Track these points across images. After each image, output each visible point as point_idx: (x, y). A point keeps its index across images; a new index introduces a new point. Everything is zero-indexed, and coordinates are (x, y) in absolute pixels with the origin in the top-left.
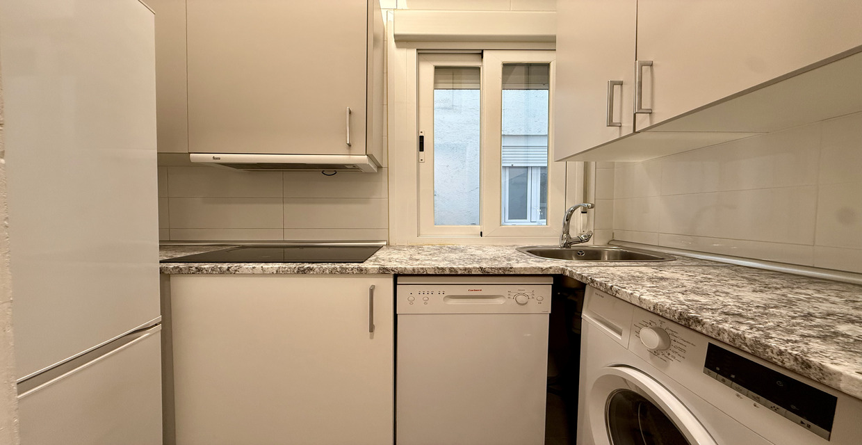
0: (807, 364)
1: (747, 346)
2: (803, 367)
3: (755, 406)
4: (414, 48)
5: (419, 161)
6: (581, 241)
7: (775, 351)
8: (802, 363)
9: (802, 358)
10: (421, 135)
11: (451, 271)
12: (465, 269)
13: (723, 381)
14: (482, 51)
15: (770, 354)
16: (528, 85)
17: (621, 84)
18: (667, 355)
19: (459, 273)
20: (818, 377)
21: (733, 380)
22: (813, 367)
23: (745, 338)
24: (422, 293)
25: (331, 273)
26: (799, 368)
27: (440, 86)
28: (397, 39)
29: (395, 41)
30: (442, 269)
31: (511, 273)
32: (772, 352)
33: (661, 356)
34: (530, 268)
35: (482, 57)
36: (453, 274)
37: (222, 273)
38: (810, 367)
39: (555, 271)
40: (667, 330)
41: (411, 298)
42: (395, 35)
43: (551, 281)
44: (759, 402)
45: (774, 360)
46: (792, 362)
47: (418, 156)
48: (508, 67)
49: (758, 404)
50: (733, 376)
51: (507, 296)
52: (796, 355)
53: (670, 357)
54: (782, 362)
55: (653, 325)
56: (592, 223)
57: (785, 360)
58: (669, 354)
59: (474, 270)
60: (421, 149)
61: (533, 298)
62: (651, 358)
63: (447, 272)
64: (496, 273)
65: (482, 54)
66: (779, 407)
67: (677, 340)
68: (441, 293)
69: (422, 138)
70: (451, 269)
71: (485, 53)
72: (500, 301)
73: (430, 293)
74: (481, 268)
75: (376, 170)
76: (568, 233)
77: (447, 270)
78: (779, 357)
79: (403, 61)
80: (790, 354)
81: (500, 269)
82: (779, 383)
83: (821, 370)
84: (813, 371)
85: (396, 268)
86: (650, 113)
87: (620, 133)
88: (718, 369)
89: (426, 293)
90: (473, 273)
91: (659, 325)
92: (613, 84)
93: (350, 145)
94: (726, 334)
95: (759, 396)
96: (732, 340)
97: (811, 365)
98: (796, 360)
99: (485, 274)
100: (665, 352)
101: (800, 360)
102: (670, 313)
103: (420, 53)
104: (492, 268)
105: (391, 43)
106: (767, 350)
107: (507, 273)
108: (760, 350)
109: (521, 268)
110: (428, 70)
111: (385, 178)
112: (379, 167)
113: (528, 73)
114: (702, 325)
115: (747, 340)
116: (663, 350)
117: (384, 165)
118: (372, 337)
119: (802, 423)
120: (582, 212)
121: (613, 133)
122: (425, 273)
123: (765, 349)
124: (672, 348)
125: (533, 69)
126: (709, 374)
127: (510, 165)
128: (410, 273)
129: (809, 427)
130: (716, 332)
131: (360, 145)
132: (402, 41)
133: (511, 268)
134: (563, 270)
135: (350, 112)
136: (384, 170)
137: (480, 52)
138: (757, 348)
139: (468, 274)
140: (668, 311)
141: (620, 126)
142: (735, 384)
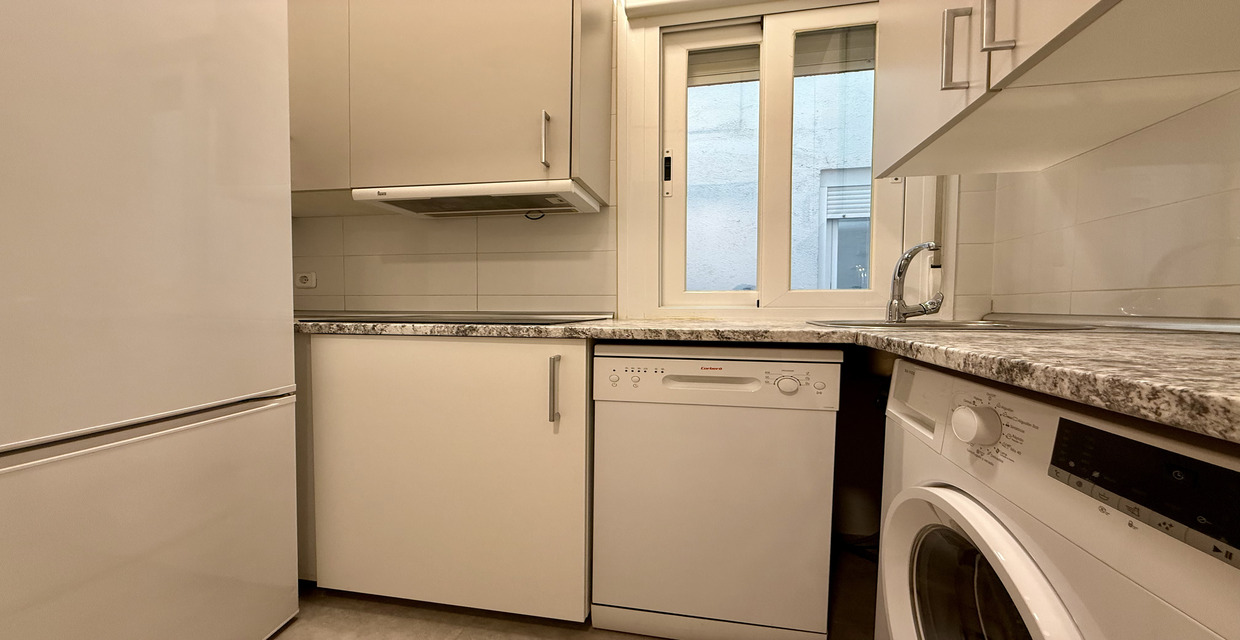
0: (1202, 404)
1: (1098, 395)
2: (1194, 412)
3: (1131, 525)
4: (656, 26)
5: (663, 195)
6: (925, 312)
7: (1144, 393)
8: (1193, 406)
9: (1191, 395)
10: (667, 155)
11: (670, 335)
12: (692, 333)
13: (1079, 486)
14: (762, 17)
15: (1137, 401)
16: (846, 64)
17: (969, 13)
18: (995, 454)
19: (683, 338)
20: (1220, 429)
21: (1097, 482)
22: (1211, 409)
23: (1095, 380)
24: (630, 370)
25: (499, 336)
26: (1186, 417)
27: (699, 80)
28: (631, 14)
29: (629, 19)
30: (656, 331)
31: (766, 340)
32: (1140, 398)
33: (985, 457)
34: (798, 333)
35: (762, 28)
36: (673, 342)
37: (366, 334)
38: (1206, 410)
39: (841, 338)
40: (997, 409)
41: (614, 378)
42: (626, 10)
43: (839, 356)
44: (1138, 517)
45: (1143, 411)
46: (1174, 409)
47: (662, 188)
48: (805, 40)
49: (1136, 522)
50: (1096, 474)
51: (763, 379)
52: (1182, 391)
53: (999, 456)
54: (1156, 413)
55: (978, 404)
56: (950, 283)
57: (1162, 406)
58: (998, 451)
59: (705, 334)
60: (667, 176)
61: (807, 384)
62: (972, 462)
63: (664, 337)
64: (741, 339)
65: (761, 24)
66: (1172, 522)
67: (1011, 422)
68: (659, 371)
69: (668, 160)
70: (669, 332)
71: (767, 21)
72: (752, 388)
73: (642, 371)
74: (718, 332)
75: (598, 209)
76: (900, 298)
77: (664, 334)
78: (1152, 404)
79: (639, 46)
80: (1171, 392)
81: (748, 333)
82: (1178, 475)
83: (1227, 411)
84: (1212, 417)
85: (589, 330)
86: (1013, 48)
87: (968, 98)
88: (1072, 464)
89: (636, 370)
90: (704, 339)
91: (986, 403)
92: (955, 14)
93: (547, 166)
94: (1066, 380)
95: (1138, 506)
96: (1074, 390)
97: (1209, 406)
98: (1181, 400)
99: (723, 343)
100: (992, 449)
101: (1188, 399)
102: (986, 366)
103: (667, 33)
104: (734, 332)
105: (623, 20)
106: (1133, 394)
107: (759, 339)
108: (1119, 398)
109: (783, 332)
110: (678, 58)
111: (612, 221)
112: (604, 206)
113: (846, 45)
114: (1031, 374)
115: (1099, 383)
116: (989, 445)
117: (612, 203)
118: (556, 431)
119: (1216, 550)
120: (932, 267)
121: (958, 102)
122: (630, 337)
123: (1128, 393)
124: (1003, 439)
125: (854, 37)
126: (1056, 476)
127: (840, 216)
128: (608, 337)
129: (1229, 556)
130: (1051, 380)
131: (561, 165)
132: (638, 17)
133: (766, 332)
134: (857, 336)
135: (548, 118)
136: (612, 210)
137: (759, 19)
138: (1114, 394)
139: (695, 343)
140: (983, 362)
141: (968, 88)
142: (1098, 489)
